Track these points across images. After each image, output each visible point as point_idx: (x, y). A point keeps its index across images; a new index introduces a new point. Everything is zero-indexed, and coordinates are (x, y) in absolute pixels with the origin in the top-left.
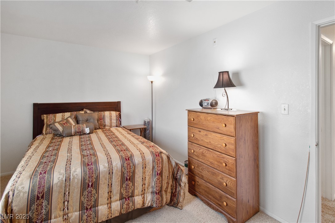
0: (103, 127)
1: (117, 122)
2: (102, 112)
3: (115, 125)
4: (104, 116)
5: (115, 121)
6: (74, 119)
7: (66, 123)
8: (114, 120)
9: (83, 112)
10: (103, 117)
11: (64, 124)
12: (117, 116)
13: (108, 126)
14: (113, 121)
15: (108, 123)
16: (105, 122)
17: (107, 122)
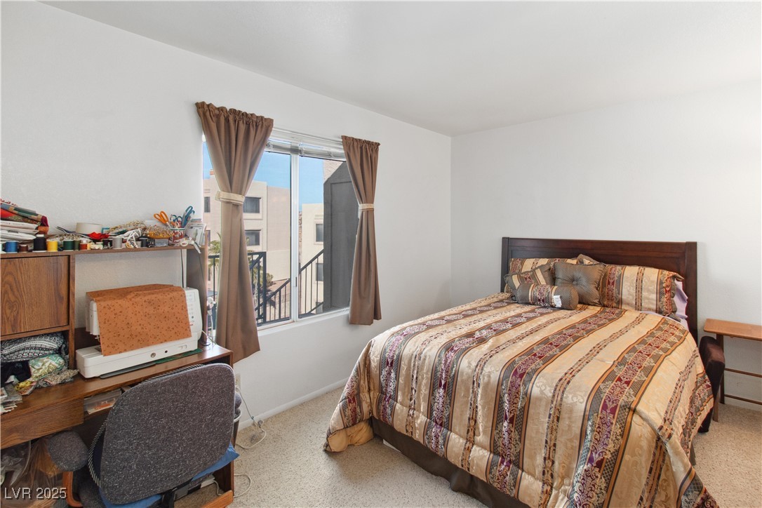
0: (614, 305)
1: (659, 300)
2: (619, 267)
3: (654, 307)
4: (621, 277)
5: (654, 296)
6: (547, 274)
7: (529, 278)
8: (649, 291)
9: (574, 262)
10: (616, 278)
11: (526, 279)
12: (661, 283)
13: (628, 304)
14: (645, 294)
15: (631, 297)
16: (620, 292)
17: (627, 291)
